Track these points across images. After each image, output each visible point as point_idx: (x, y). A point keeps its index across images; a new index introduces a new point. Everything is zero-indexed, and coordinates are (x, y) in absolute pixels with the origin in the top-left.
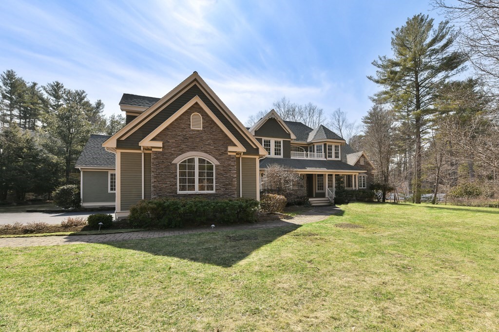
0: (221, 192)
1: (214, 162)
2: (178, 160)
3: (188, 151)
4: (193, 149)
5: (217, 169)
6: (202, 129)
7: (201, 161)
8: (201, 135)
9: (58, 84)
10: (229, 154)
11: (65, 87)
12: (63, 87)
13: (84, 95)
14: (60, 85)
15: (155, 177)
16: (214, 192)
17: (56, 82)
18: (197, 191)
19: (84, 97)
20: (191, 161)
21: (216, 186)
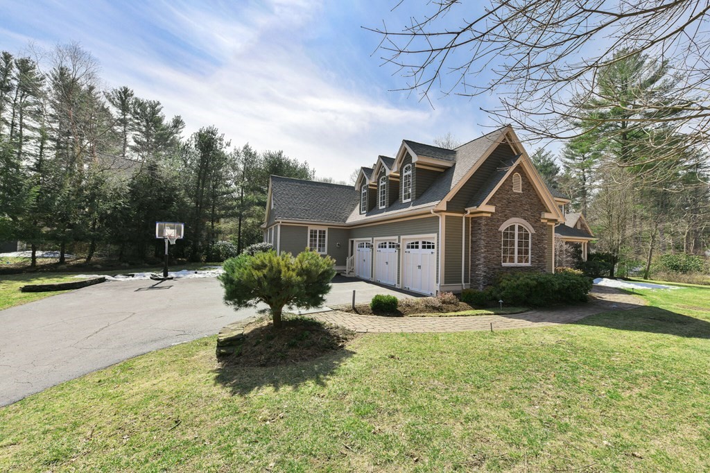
0: (535, 265)
1: (531, 230)
2: (503, 228)
3: (511, 217)
4: (515, 215)
5: (533, 238)
6: (521, 191)
7: (520, 228)
8: (521, 199)
9: (126, 90)
10: (542, 221)
11: (135, 96)
12: (132, 95)
13: (158, 107)
14: (129, 92)
15: (486, 247)
16: (528, 264)
17: (124, 88)
18: (516, 264)
19: (159, 110)
20: (512, 228)
21: (532, 258)
